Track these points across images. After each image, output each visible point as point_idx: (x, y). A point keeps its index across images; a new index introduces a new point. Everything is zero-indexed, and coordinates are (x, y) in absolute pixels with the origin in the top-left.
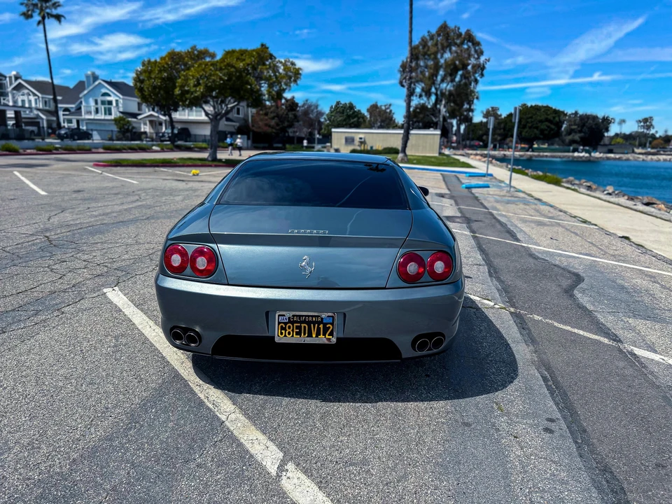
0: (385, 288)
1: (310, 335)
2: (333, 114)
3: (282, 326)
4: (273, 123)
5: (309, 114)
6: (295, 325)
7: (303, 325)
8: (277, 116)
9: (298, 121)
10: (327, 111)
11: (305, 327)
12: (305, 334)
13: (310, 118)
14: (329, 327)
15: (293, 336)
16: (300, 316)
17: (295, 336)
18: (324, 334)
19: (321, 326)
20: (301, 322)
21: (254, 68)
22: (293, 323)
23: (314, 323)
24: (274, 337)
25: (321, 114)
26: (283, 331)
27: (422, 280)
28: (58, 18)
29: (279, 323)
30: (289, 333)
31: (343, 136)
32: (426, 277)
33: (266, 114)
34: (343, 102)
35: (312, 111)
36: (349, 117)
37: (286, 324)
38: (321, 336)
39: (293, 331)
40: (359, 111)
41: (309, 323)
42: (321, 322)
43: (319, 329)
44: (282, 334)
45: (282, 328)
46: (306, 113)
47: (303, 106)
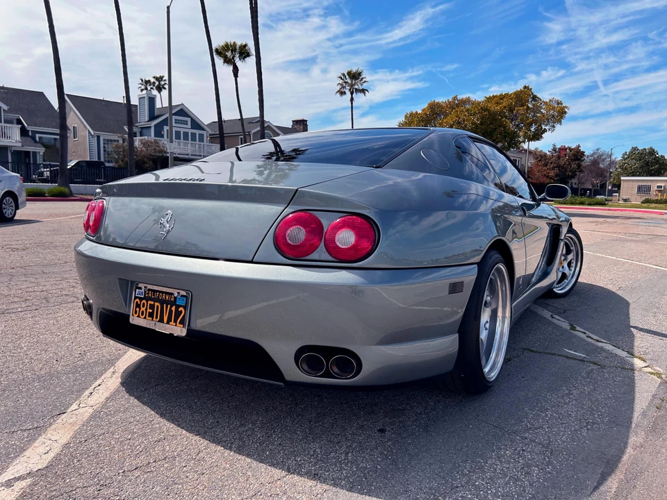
0: (252, 262)
1: (161, 321)
2: (626, 161)
3: (137, 302)
4: (552, 174)
5: (598, 164)
6: (149, 302)
7: (156, 304)
8: (559, 166)
9: (581, 171)
10: (619, 158)
11: (158, 306)
12: (157, 318)
13: (601, 168)
14: (181, 311)
15: (145, 318)
16: (155, 291)
17: (147, 317)
18: (175, 321)
19: (173, 308)
20: (155, 300)
21: (511, 110)
22: (147, 299)
23: (167, 302)
24: (128, 316)
25: (612, 163)
26: (138, 309)
27: (314, 256)
28: (363, 91)
29: (136, 298)
30: (142, 314)
31: (636, 185)
32: (321, 253)
33: (546, 165)
34: (640, 148)
35: (604, 160)
36: (647, 164)
37: (141, 299)
38: (172, 323)
39: (146, 309)
40: (663, 157)
41: (162, 302)
42: (173, 303)
43: (171, 311)
44: (136, 313)
45: (138, 306)
46: (595, 163)
47: (592, 156)
